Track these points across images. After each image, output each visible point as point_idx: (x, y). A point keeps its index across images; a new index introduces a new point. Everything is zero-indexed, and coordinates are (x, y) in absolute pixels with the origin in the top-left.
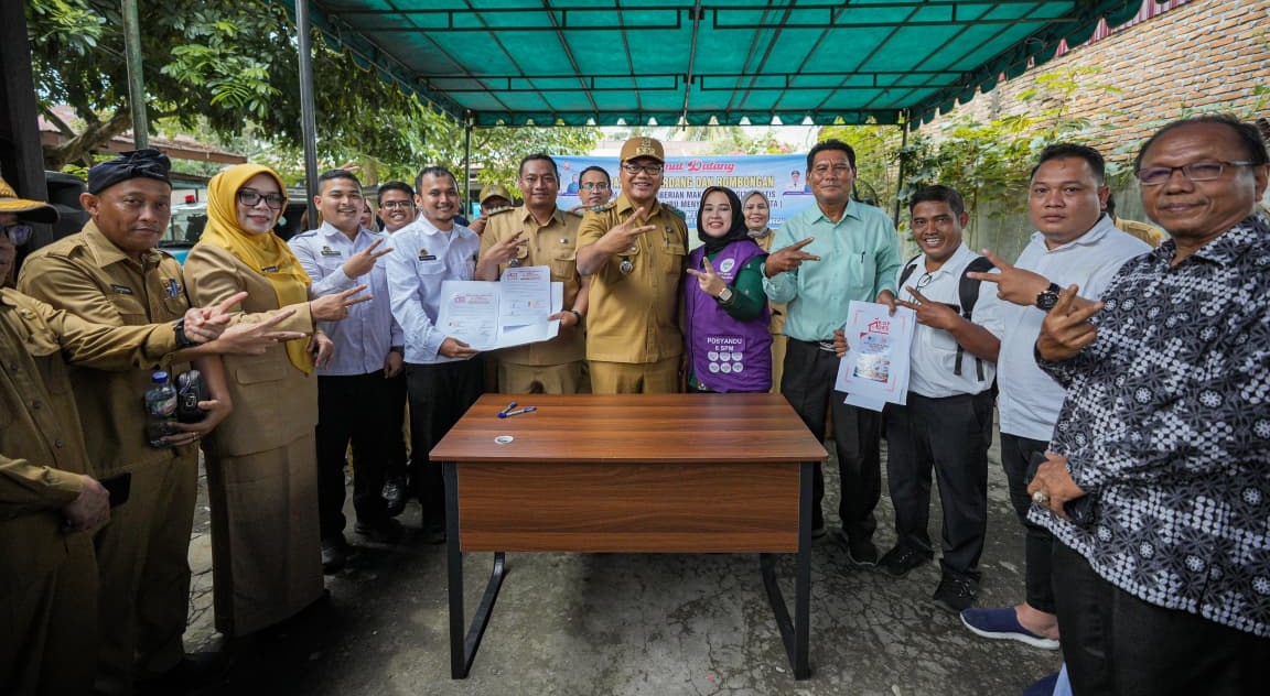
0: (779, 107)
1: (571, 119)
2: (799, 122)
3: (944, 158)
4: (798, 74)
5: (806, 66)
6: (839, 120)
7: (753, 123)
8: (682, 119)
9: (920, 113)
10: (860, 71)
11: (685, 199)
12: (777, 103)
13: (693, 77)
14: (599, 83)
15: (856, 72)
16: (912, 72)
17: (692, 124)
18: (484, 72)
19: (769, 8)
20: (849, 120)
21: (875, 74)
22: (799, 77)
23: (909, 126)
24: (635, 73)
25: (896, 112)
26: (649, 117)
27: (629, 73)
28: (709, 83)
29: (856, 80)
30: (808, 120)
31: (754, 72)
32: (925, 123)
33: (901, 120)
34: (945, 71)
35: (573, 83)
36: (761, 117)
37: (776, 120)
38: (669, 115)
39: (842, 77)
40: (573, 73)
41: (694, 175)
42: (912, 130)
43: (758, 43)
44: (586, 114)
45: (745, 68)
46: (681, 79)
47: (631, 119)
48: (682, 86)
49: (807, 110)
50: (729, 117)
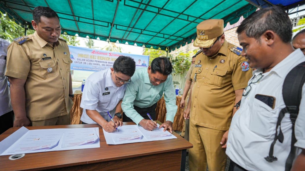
0: (137, 41)
1: (69, 33)
2: (141, 46)
3: (177, 60)
4: (144, 30)
5: (147, 28)
6: (152, 47)
7: (129, 44)
8: (108, 39)
9: (172, 48)
10: (161, 32)
11: (108, 64)
12: (136, 39)
13: (114, 24)
14: (81, 19)
15: (159, 33)
16: (172, 35)
17: (111, 41)
18: (33, 5)
19: (141, 3)
20: (154, 48)
21: (164, 34)
22: (144, 31)
23: (168, 51)
24: (94, 19)
25: (166, 47)
26: (97, 37)
27: (92, 18)
28: (118, 27)
29: (159, 35)
30: (144, 46)
31: (132, 27)
32: (173, 51)
33: (167, 50)
34: (180, 37)
35: (72, 18)
36: (132, 42)
37: (135, 44)
38: (103, 37)
39: (156, 33)
40: (72, 14)
41: (111, 57)
42: (169, 52)
43: (135, 16)
44: (75, 32)
45: (130, 24)
46: (110, 24)
47: (91, 36)
48: (110, 27)
49: (144, 43)
50: (122, 41)
